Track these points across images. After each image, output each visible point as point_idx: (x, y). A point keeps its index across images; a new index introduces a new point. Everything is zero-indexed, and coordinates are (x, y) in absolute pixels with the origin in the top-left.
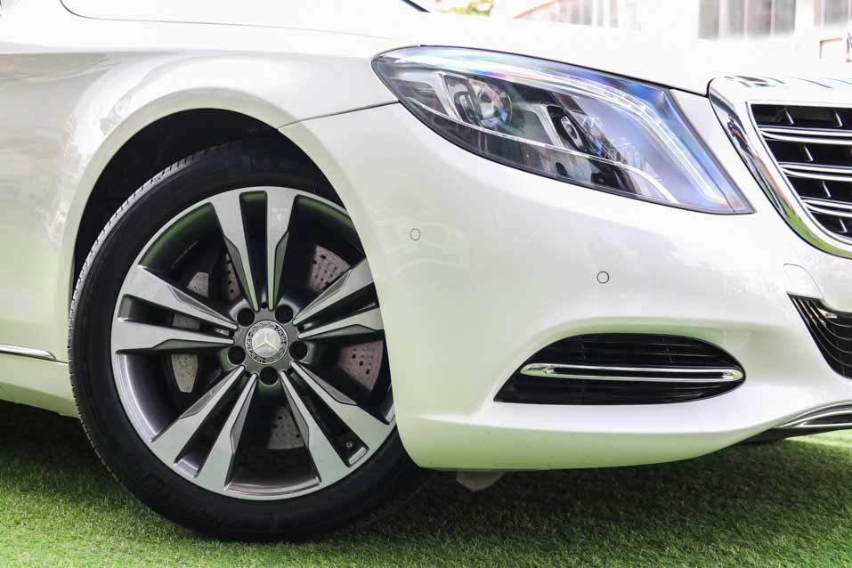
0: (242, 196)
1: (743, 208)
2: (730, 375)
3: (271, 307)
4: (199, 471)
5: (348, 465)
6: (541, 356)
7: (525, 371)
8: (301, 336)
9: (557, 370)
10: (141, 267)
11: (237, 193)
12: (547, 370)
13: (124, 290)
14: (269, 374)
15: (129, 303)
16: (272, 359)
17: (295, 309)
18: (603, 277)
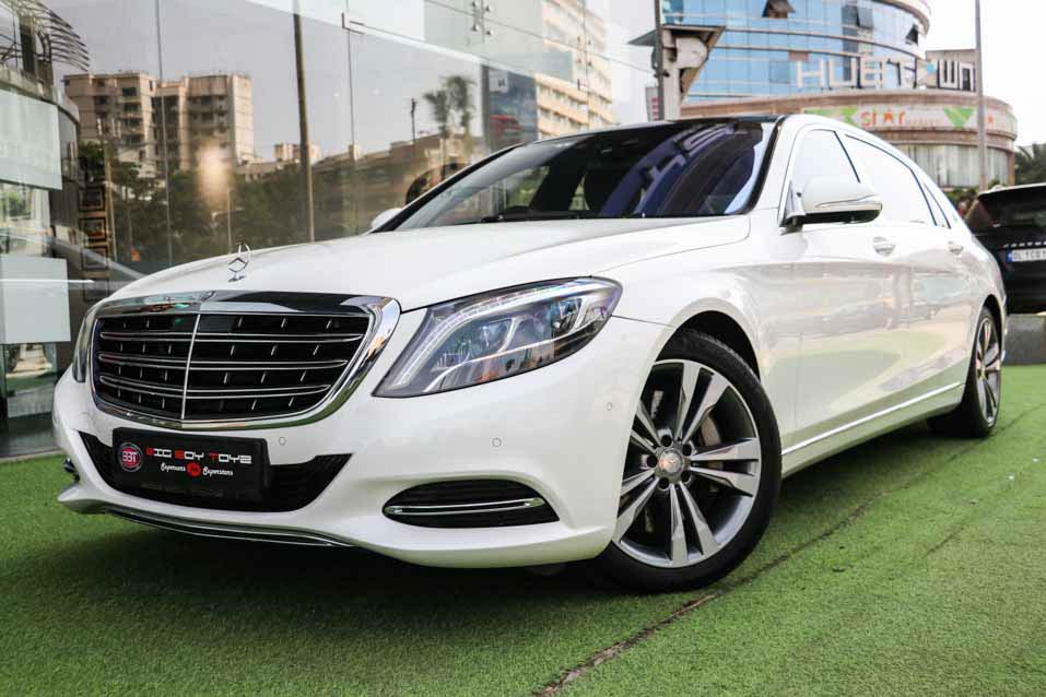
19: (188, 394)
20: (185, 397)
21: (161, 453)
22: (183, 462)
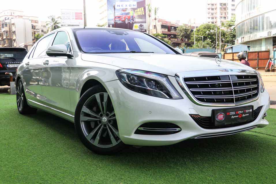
0: (100, 94)
1: (181, 98)
2: (178, 129)
3: (105, 113)
4: (94, 142)
5: (117, 142)
6: (141, 126)
7: (139, 129)
8: (110, 119)
9: (144, 129)
10: (85, 106)
11: (99, 93)
12: (142, 129)
13: (82, 110)
14: (105, 126)
15: (83, 113)
16: (105, 123)
17: (109, 114)
18: (150, 112)
19: (235, 96)
20: (234, 97)
21: (232, 113)
22: (238, 114)
